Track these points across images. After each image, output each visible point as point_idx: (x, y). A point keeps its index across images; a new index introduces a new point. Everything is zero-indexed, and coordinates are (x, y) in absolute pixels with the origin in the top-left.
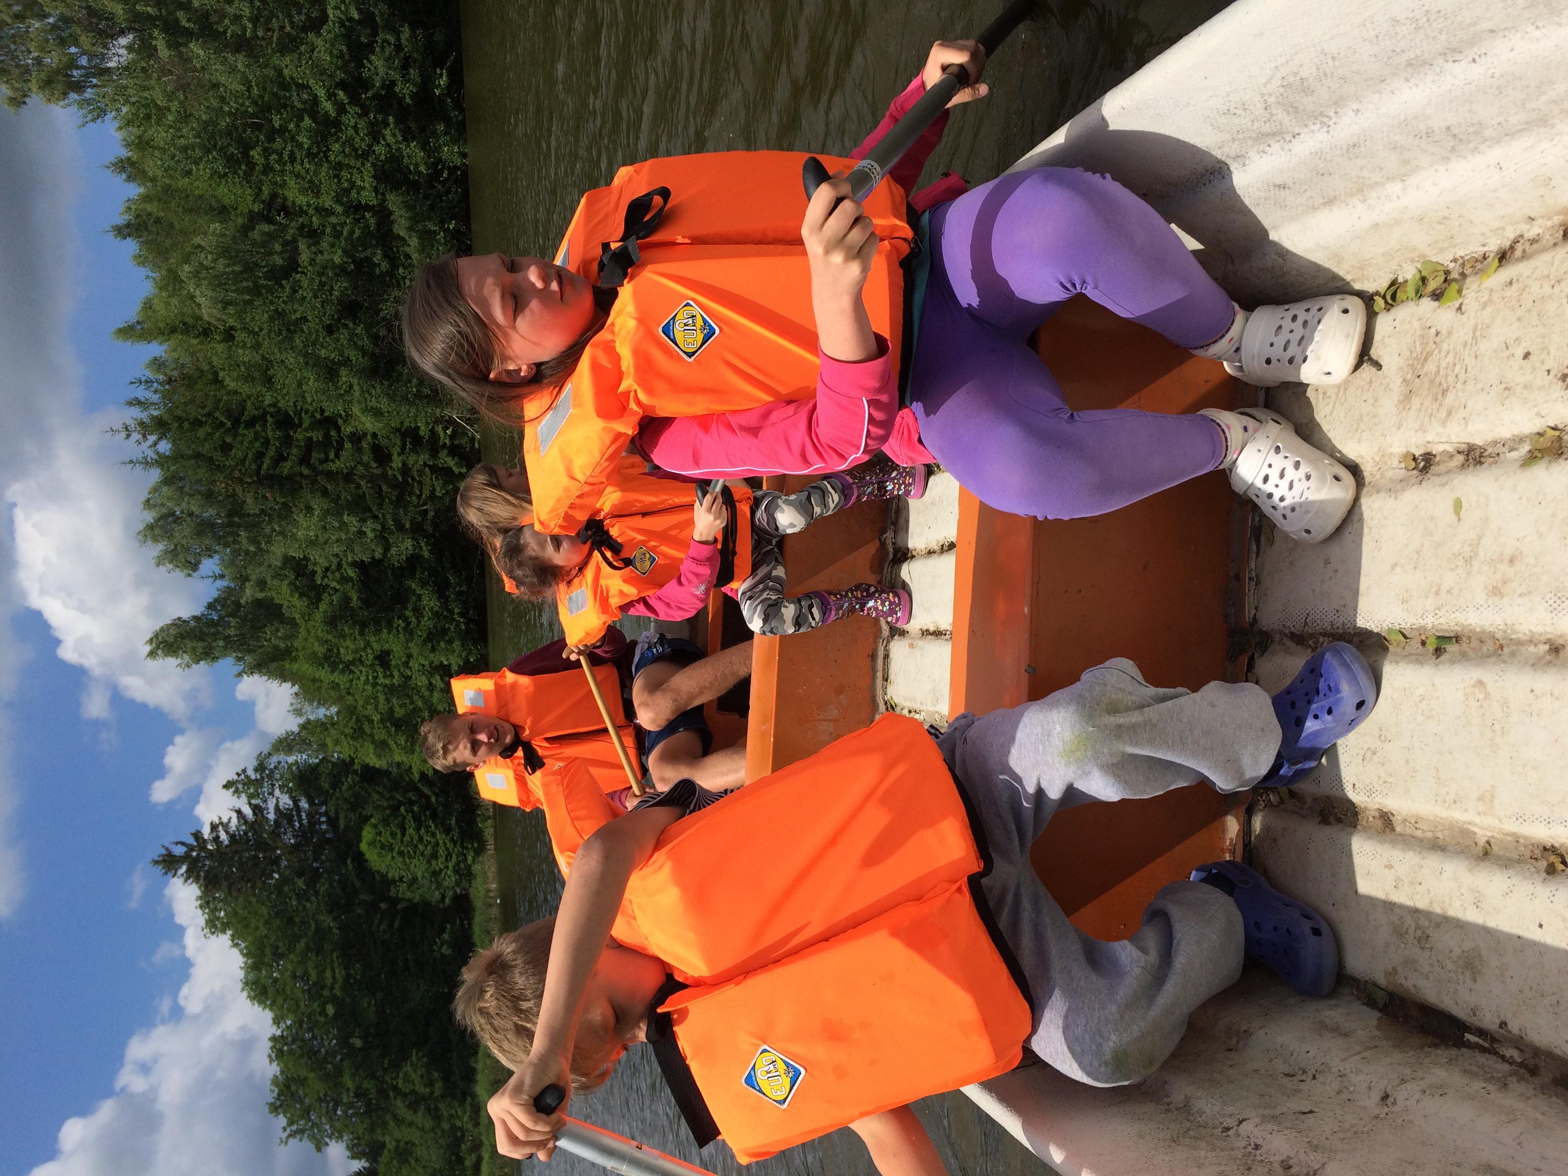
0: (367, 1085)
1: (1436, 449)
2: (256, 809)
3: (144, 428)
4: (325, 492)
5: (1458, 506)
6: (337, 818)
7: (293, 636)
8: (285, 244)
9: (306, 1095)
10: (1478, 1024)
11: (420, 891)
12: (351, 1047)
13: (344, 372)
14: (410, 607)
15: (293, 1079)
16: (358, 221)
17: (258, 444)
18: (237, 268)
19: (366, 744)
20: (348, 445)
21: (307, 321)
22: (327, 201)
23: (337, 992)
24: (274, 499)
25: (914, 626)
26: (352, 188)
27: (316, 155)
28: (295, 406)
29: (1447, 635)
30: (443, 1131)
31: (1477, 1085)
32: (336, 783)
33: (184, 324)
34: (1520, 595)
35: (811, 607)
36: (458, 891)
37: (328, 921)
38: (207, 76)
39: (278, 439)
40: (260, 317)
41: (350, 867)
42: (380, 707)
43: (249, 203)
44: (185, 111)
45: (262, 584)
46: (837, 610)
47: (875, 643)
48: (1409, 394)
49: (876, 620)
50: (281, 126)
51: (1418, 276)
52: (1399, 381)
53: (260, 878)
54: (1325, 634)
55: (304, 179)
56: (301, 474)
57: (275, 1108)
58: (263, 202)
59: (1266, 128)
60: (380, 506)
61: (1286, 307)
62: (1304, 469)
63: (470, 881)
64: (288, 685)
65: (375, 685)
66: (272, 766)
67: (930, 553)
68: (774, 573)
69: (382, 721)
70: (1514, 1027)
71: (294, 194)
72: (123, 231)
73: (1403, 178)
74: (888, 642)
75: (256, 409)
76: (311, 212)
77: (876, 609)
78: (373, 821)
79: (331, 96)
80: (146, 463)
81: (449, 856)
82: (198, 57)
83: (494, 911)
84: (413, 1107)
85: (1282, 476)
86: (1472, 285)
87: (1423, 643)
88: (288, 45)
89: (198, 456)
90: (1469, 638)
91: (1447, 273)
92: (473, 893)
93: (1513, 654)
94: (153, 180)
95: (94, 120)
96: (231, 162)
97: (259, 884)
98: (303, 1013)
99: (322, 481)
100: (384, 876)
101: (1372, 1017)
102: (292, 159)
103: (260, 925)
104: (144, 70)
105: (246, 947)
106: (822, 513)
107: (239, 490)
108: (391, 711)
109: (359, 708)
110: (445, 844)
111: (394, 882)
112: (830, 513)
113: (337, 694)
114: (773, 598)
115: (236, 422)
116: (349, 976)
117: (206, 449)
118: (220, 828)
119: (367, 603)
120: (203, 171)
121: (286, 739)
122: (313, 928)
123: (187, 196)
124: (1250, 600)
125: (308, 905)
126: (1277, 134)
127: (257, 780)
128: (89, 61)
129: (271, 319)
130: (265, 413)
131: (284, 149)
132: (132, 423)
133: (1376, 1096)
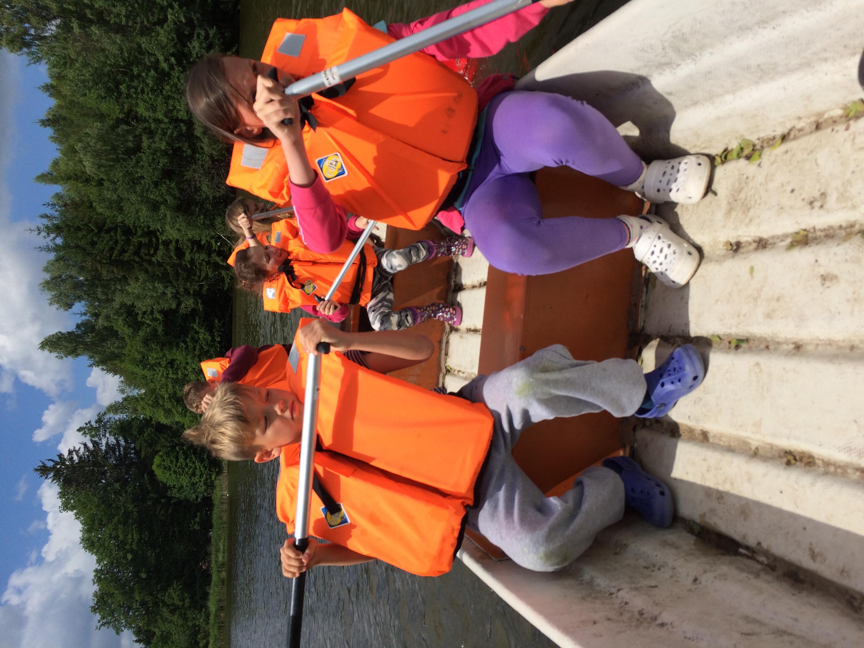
0: (148, 598)
1: (743, 240)
2: (95, 443)
3: (49, 230)
4: (147, 271)
5: (752, 270)
6: (140, 451)
7: (123, 347)
8: (136, 136)
9: (113, 603)
10: (747, 543)
11: (185, 494)
12: (140, 577)
13: (162, 207)
14: (190, 336)
15: (106, 594)
16: (176, 127)
17: (111, 243)
18: (108, 148)
19: (160, 410)
20: (161, 247)
21: (144, 178)
22: (160, 116)
23: (134, 547)
24: (118, 273)
25: (463, 326)
26: (174, 110)
27: (156, 91)
28: (134, 223)
29: (742, 338)
30: (188, 627)
31: (743, 575)
32: (141, 432)
33: (76, 175)
34: (781, 318)
35: (407, 316)
36: (206, 494)
37: (131, 507)
38: (99, 45)
39: (123, 241)
40: (118, 174)
41: (146, 478)
42: (169, 390)
43: (117, 113)
44: (86, 62)
45: (107, 318)
46: (421, 317)
47: (442, 335)
48: (730, 210)
49: (443, 323)
50: (137, 74)
51: (739, 147)
52: (725, 202)
53: (95, 482)
54: (679, 336)
55: (148, 103)
56: (134, 260)
57: (94, 610)
58: (125, 113)
59: (663, 60)
60: (177, 280)
61: (668, 161)
62: (673, 248)
63: (212, 490)
64: (118, 376)
65: (167, 378)
66: (106, 420)
67: (474, 287)
68: (388, 297)
69: (170, 398)
70: (765, 545)
71: (142, 110)
72: (45, 123)
73: (733, 92)
74: (449, 335)
75: (112, 224)
76: (151, 121)
77: (443, 316)
78: (160, 453)
79: (167, 60)
80: (48, 249)
81: (201, 475)
82: (95, 34)
83: (225, 507)
84: (172, 612)
85: (661, 251)
86: (767, 152)
87: (730, 342)
88: (145, 31)
89: (77, 247)
90: (754, 340)
91: (754, 146)
92: (214, 497)
93: (776, 349)
94: (64, 97)
95: (35, 63)
96: (109, 91)
97: (94, 485)
98: (114, 557)
99: (146, 265)
100: (165, 484)
101: (691, 539)
102: (143, 91)
103: (93, 507)
104: (65, 39)
105: (84, 519)
106: (416, 261)
107: (99, 267)
108: (175, 393)
109: (157, 390)
110: (200, 468)
111: (170, 487)
112: (421, 261)
113: (144, 381)
114: (387, 311)
115: (100, 230)
116: (140, 539)
117: (82, 243)
118: (74, 453)
119: (166, 333)
120: (93, 94)
121: (114, 405)
122: (123, 512)
123: (83, 107)
124: (641, 317)
125: (121, 498)
126: (668, 64)
127: (96, 428)
128: (35, 32)
129: (124, 176)
130: (117, 226)
131: (138, 86)
132: (42, 227)
133: (691, 579)
